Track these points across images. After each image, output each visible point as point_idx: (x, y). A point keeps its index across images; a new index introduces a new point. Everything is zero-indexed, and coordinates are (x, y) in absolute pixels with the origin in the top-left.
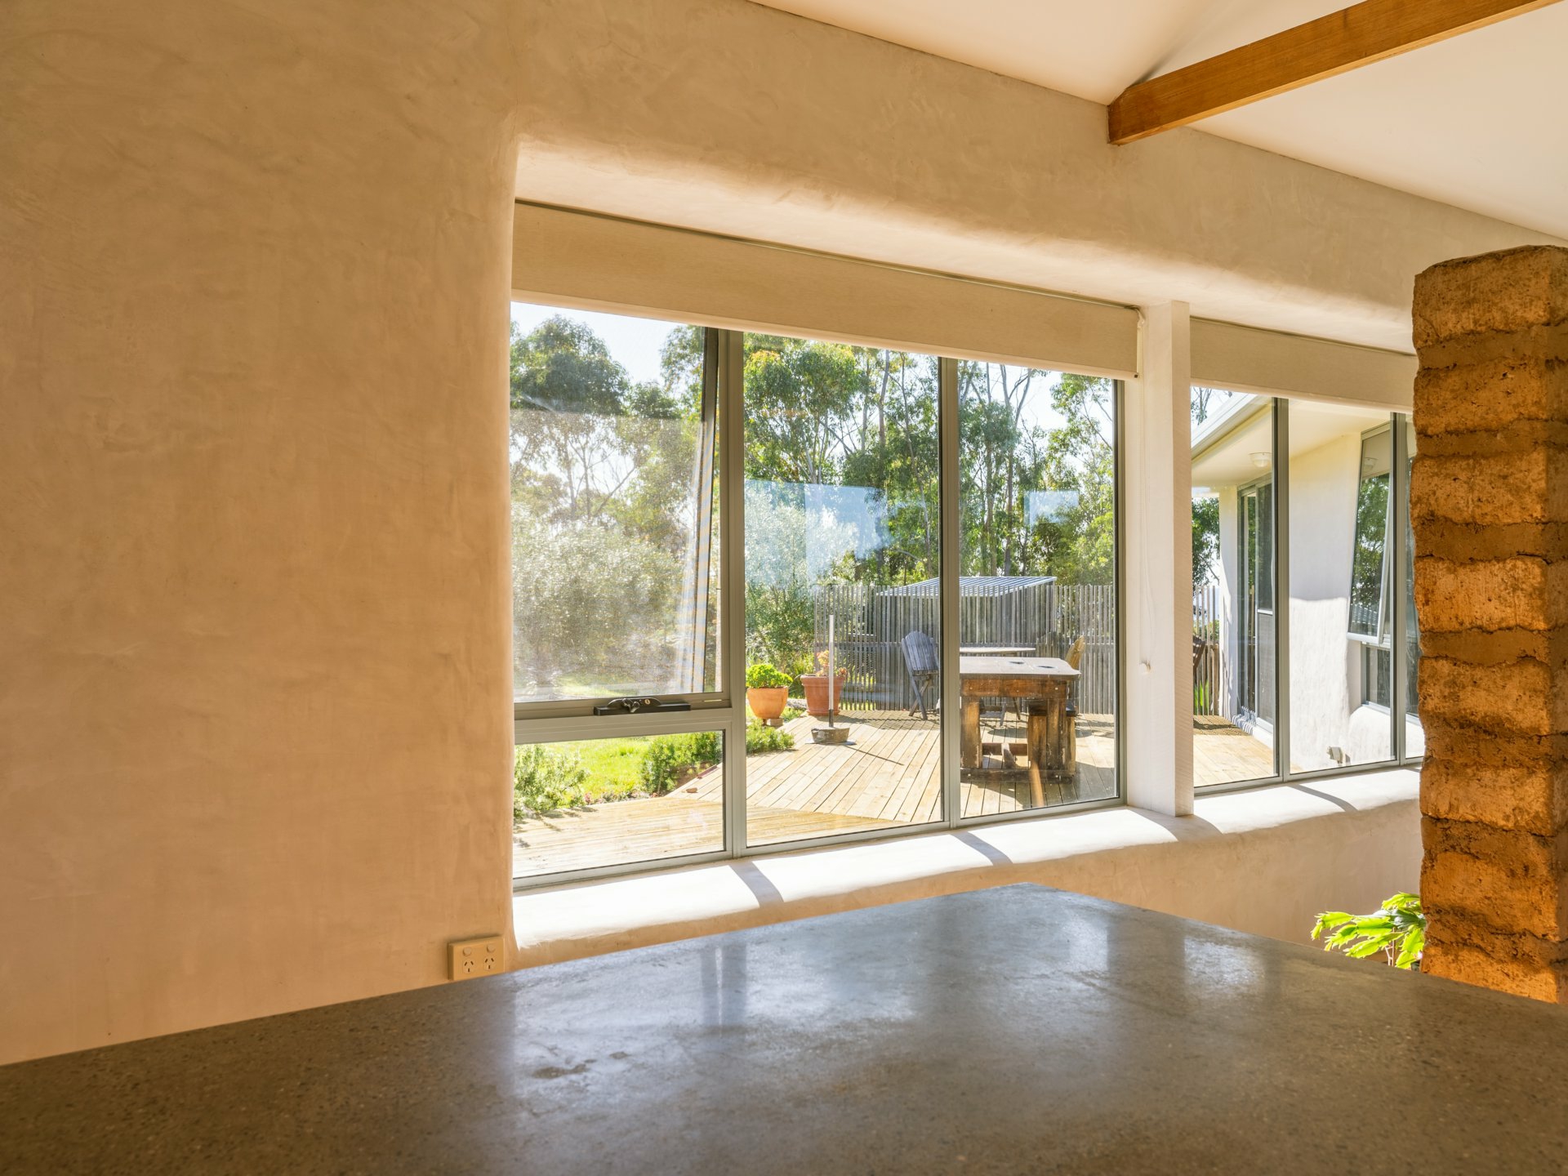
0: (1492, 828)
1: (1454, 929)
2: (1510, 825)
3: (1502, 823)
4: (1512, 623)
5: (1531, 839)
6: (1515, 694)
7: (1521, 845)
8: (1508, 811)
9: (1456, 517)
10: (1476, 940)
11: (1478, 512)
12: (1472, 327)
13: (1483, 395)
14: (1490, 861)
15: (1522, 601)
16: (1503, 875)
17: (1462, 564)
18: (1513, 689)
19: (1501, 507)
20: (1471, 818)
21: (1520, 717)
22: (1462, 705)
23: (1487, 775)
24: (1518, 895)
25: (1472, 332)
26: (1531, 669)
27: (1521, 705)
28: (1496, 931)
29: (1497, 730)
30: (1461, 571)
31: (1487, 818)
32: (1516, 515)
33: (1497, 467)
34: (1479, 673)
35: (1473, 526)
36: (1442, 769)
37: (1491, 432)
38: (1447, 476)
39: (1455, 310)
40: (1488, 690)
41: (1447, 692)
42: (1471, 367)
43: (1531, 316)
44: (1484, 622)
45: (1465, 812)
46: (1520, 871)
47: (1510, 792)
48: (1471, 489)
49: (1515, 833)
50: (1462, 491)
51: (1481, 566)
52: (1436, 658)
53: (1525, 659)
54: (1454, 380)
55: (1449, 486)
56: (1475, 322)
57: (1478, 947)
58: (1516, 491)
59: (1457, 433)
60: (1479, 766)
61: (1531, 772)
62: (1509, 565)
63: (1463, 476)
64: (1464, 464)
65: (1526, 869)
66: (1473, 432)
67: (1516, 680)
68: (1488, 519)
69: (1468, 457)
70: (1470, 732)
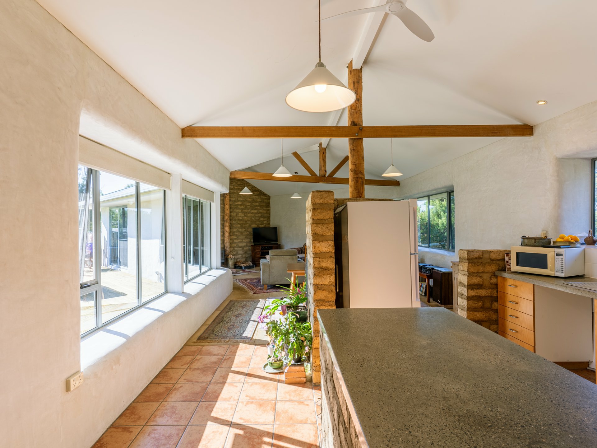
0: (326, 285)
1: (320, 303)
2: (329, 284)
3: (327, 284)
4: (329, 251)
5: (332, 286)
6: (329, 263)
7: (331, 287)
8: (328, 282)
9: (320, 234)
10: (323, 304)
11: (323, 233)
12: (321, 202)
13: (324, 214)
14: (325, 290)
15: (331, 248)
16: (327, 293)
17: (321, 242)
18: (329, 262)
19: (327, 232)
20: (322, 284)
21: (330, 266)
22: (321, 265)
23: (325, 276)
24: (330, 295)
25: (321, 203)
26: (332, 258)
27: (330, 264)
28: (326, 302)
29: (327, 269)
30: (320, 243)
31: (325, 284)
32: (329, 234)
33: (326, 226)
34: (323, 260)
35: (322, 235)
36: (317, 276)
37: (325, 220)
38: (318, 227)
39: (319, 199)
40: (325, 262)
41: (318, 263)
42: (322, 209)
43: (331, 202)
44: (324, 251)
45: (321, 283)
46: (330, 291)
47: (329, 279)
48: (322, 229)
49: (329, 285)
50: (320, 229)
51: (324, 242)
52: (316, 258)
53: (331, 257)
54: (319, 211)
55: (318, 229)
56: (322, 202)
57: (324, 305)
58: (329, 230)
59: (320, 220)
60: (324, 275)
61: (332, 275)
62: (328, 242)
63: (321, 227)
64: (321, 225)
65: (331, 291)
66: (322, 220)
67: (329, 260)
68: (325, 234)
69: (321, 224)
70: (323, 269)
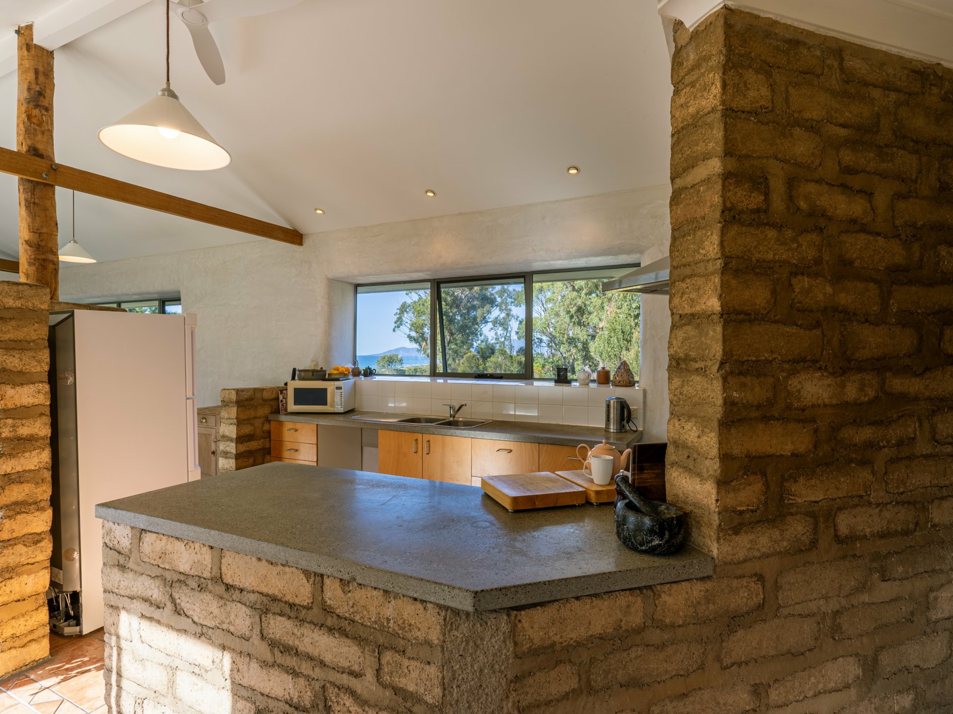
0: (30, 471)
1: (14, 510)
2: (37, 468)
3: (33, 468)
4: (37, 403)
5: (45, 470)
6: (38, 426)
7: (41, 473)
8: (36, 464)
9: (15, 370)
10: (22, 510)
11: (24, 368)
12: (20, 306)
13: (25, 329)
14: (28, 482)
15: (41, 397)
16: (33, 485)
17: (18, 386)
18: (38, 424)
19: (33, 367)
20: (21, 470)
21: (40, 433)
22: (18, 433)
23: (27, 454)
24: (39, 489)
25: (20, 308)
26: (44, 417)
27: (41, 429)
28: (30, 504)
29: (32, 438)
30: (17, 388)
31: (27, 469)
32: (38, 369)
33: (31, 354)
34: (24, 421)
35: (20, 372)
36: (8, 457)
37: (29, 342)
38: (10, 355)
39: (13, 299)
40: (28, 426)
41: (11, 429)
42: (20, 320)
43: (42, 307)
44: (26, 404)
45: (19, 468)
46: (40, 482)
47: (36, 457)
48: (21, 360)
49: (39, 470)
50: (17, 361)
51: (25, 386)
52: (6, 419)
53: (42, 414)
54: (13, 323)
55: (11, 359)
56: (22, 305)
57: (24, 512)
58: (39, 362)
59: (15, 341)
60: (24, 452)
61: (44, 450)
62: (36, 385)
63: (17, 356)
64: (18, 352)
65: (43, 480)
66: (20, 341)
67: (39, 421)
68: (28, 370)
69: (19, 350)
70: (22, 441)
